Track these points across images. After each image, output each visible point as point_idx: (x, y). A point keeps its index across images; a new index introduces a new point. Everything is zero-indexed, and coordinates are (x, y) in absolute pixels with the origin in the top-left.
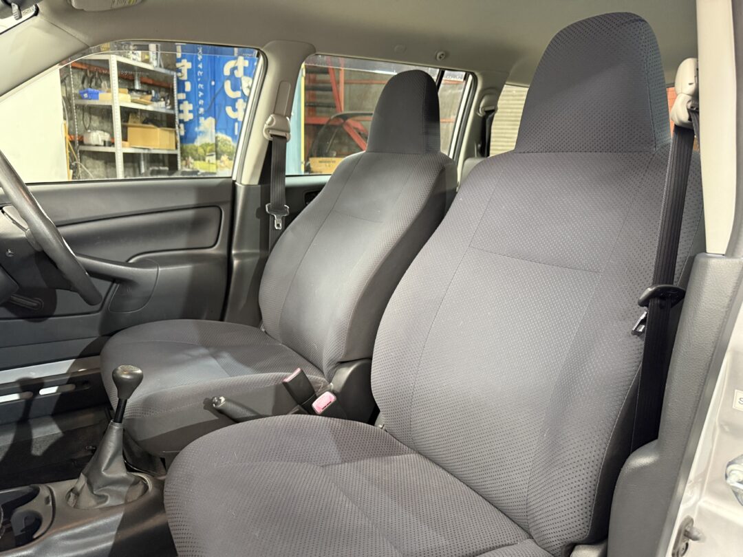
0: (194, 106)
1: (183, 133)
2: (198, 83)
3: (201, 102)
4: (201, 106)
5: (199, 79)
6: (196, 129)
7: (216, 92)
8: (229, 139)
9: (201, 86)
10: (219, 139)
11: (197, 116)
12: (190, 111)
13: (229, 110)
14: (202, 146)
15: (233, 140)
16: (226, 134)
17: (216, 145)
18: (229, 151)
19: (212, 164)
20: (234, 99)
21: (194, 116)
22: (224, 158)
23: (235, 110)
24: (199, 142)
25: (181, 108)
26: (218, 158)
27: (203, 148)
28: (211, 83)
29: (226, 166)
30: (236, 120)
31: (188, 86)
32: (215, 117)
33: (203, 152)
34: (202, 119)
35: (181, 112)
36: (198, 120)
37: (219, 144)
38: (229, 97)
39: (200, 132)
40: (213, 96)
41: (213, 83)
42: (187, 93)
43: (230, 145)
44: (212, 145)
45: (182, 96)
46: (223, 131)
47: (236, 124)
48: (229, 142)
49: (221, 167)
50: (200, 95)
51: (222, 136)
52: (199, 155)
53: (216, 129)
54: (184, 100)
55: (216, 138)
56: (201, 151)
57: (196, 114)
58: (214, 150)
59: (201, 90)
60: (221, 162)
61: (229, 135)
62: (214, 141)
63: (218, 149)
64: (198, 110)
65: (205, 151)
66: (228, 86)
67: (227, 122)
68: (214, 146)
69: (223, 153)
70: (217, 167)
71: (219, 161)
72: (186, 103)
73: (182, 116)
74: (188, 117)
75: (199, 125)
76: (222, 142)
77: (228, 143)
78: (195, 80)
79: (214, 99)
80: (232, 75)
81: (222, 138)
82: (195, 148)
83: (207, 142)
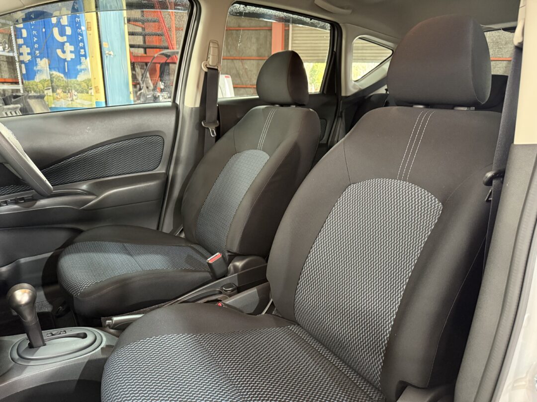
0: (31, 50)
1: (24, 72)
2: (33, 30)
3: (36, 46)
4: (37, 49)
5: (33, 27)
6: (35, 68)
7: (47, 38)
8: (62, 75)
9: (34, 32)
10: (53, 76)
11: (35, 57)
12: (28, 54)
13: (59, 52)
14: (39, 82)
15: (65, 76)
16: (59, 72)
17: (52, 81)
18: (62, 85)
19: (50, 96)
20: (62, 43)
21: (32, 58)
22: (59, 91)
23: (64, 52)
24: (38, 78)
25: (21, 52)
26: (53, 91)
27: (41, 83)
28: (42, 30)
29: (62, 98)
30: (65, 60)
31: (25, 33)
32: (48, 57)
33: (43, 87)
34: (38, 60)
35: (21, 54)
36: (36, 61)
37: (55, 80)
38: (58, 41)
39: (38, 71)
40: (45, 41)
41: (44, 30)
42: (24, 39)
43: (63, 80)
44: (48, 80)
45: (20, 41)
46: (56, 69)
47: (66, 63)
48: (62, 78)
49: (57, 98)
50: (35, 40)
51: (56, 73)
52: (39, 89)
53: (50, 68)
54: (22, 45)
55: (51, 75)
56: (40, 86)
57: (33, 55)
58: (50, 85)
59: (35, 36)
60: (57, 94)
61: (62, 73)
62: (50, 78)
63: (53, 84)
64: (35, 53)
65: (43, 86)
66: (56, 31)
67: (59, 61)
68: (50, 81)
69: (58, 87)
70: (54, 99)
71: (55, 94)
72: (25, 46)
73: (22, 58)
74: (27, 58)
75: (36, 65)
76: (56, 79)
77: (60, 78)
78: (29, 27)
79: (46, 42)
80: (58, 24)
81: (56, 75)
82: (36, 84)
83: (45, 78)
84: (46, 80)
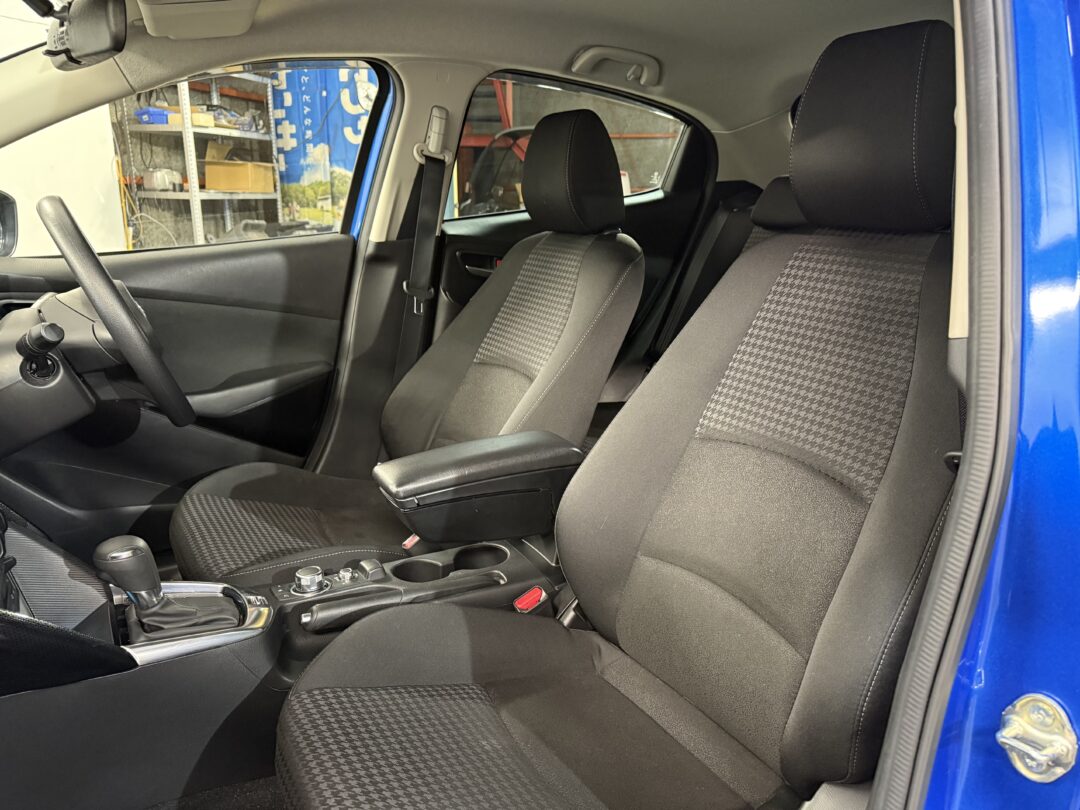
0: (297, 129)
1: (283, 169)
2: (303, 93)
3: (308, 122)
4: (308, 128)
6: (302, 162)
7: (329, 107)
9: (306, 98)
10: (335, 175)
12: (292, 136)
13: (348, 131)
14: (311, 186)
16: (346, 167)
17: (332, 185)
19: (327, 211)
20: (354, 116)
21: (298, 144)
23: (356, 132)
24: (307, 179)
25: (279, 132)
26: (333, 203)
27: (312, 189)
28: (321, 93)
31: (288, 99)
32: (328, 143)
34: (310, 147)
35: (279, 136)
36: (305, 148)
37: (336, 182)
38: (348, 114)
39: (308, 166)
40: (325, 113)
41: (324, 94)
42: (288, 109)
44: (326, 183)
45: (280, 114)
46: (341, 164)
50: (305, 112)
51: (340, 170)
52: (307, 199)
53: (330, 161)
54: (283, 119)
55: (332, 173)
56: (310, 193)
57: (301, 140)
58: (329, 191)
59: (306, 104)
62: (329, 179)
63: (335, 189)
64: (304, 134)
65: (315, 193)
66: (345, 96)
67: (346, 151)
68: (329, 186)
69: (342, 194)
70: (333, 217)
71: (336, 207)
72: (286, 123)
73: (281, 143)
74: (290, 143)
75: (305, 155)
76: (339, 180)
77: (347, 179)
78: (298, 89)
79: (327, 116)
80: (350, 83)
81: (339, 174)
82: (301, 189)
83: (319, 180)
84: (321, 182)
